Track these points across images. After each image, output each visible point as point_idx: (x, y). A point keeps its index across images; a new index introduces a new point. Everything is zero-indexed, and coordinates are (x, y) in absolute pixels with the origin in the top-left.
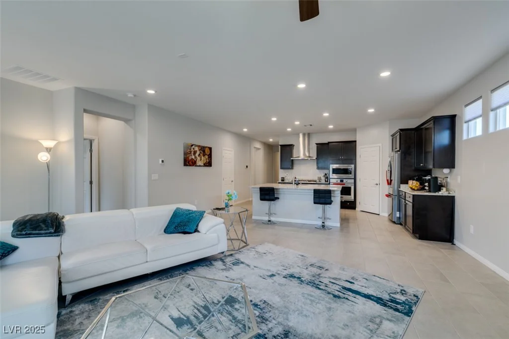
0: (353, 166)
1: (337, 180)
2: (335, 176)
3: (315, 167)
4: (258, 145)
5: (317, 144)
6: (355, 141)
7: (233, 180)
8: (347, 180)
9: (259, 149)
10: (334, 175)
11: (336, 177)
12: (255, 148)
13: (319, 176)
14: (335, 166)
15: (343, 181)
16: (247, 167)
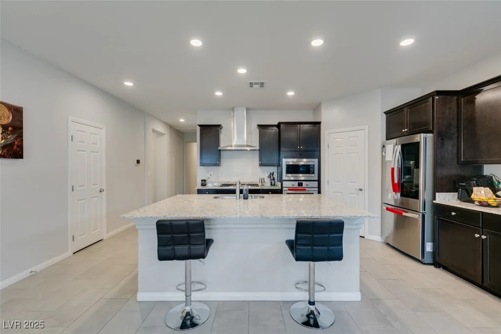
0: (316, 160)
1: (293, 183)
2: (291, 177)
3: (257, 161)
4: (160, 128)
5: (260, 126)
6: (319, 123)
7: (104, 187)
8: (308, 183)
9: (161, 134)
10: (290, 175)
11: (292, 179)
12: (154, 131)
13: (262, 177)
14: (292, 161)
15: (302, 185)
16: (138, 162)
